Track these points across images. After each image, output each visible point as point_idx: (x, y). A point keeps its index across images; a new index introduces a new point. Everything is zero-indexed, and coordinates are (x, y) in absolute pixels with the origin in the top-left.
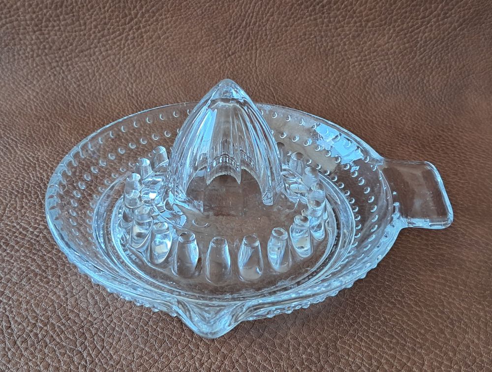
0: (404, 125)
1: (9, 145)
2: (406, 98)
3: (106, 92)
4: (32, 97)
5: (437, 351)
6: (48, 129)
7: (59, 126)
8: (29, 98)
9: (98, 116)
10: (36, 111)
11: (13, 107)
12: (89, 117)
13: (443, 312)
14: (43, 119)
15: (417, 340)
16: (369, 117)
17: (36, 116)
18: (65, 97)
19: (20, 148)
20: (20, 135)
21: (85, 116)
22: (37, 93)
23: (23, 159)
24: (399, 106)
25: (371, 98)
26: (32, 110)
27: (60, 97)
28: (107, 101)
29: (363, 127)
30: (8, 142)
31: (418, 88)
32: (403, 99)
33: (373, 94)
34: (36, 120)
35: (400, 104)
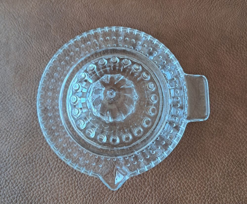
0: (227, 28)
1: (28, 40)
2: (232, 10)
3: (72, 3)
4: (34, 6)
5: (202, 180)
6: (45, 28)
7: (50, 26)
8: (33, 7)
9: (69, 18)
10: (38, 15)
11: (26, 12)
12: (64, 20)
13: (209, 161)
14: (42, 21)
15: (196, 175)
16: (210, 21)
17: (38, 18)
18: (51, 6)
19: (34, 43)
20: (32, 33)
21: (62, 18)
22: (36, 4)
23: (37, 52)
24: (228, 15)
25: (214, 9)
26: (35, 14)
27: (48, 6)
28: (72, 9)
29: (206, 29)
30: (27, 38)
31: (240, 4)
32: (231, 10)
33: (215, 7)
34: (38, 21)
35: (228, 13)
